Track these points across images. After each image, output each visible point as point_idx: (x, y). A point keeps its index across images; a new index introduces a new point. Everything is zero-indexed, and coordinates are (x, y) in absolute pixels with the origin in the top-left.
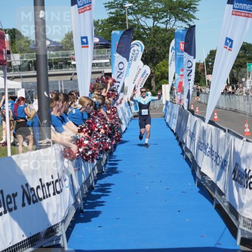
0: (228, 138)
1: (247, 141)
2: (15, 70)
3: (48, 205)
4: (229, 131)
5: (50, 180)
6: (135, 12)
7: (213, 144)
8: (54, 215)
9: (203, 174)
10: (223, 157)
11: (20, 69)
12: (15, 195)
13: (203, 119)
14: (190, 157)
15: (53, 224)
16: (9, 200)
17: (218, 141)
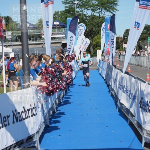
0: (137, 82)
1: (148, 84)
2: (8, 41)
3: (28, 122)
4: (137, 78)
5: (30, 108)
6: (81, 7)
7: (128, 86)
8: (32, 129)
9: (121, 104)
10: (134, 94)
11: (12, 40)
12: (8, 117)
13: (122, 71)
14: (113, 94)
15: (31, 134)
16: (5, 120)
17: (131, 84)
